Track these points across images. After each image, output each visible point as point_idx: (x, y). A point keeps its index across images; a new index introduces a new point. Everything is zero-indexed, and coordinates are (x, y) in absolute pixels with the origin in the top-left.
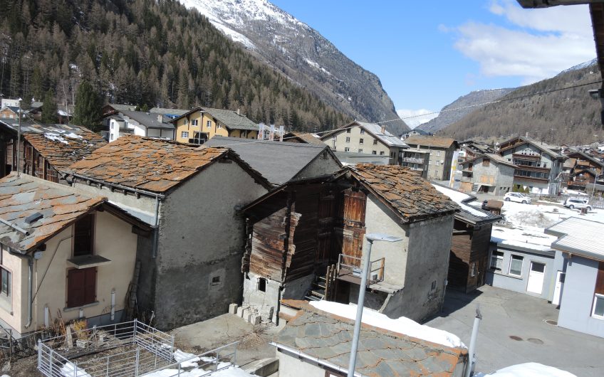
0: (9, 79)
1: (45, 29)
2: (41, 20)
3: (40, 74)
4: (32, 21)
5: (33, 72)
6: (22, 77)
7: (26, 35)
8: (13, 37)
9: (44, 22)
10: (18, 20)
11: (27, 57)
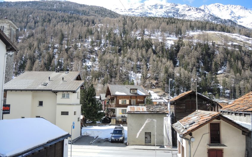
0: (236, 92)
1: (248, 70)
2: (246, 67)
3: (248, 89)
4: (243, 68)
5: (245, 88)
6: (241, 91)
7: (240, 74)
8: (236, 76)
9: (248, 67)
10: (237, 69)
11: (242, 82)
